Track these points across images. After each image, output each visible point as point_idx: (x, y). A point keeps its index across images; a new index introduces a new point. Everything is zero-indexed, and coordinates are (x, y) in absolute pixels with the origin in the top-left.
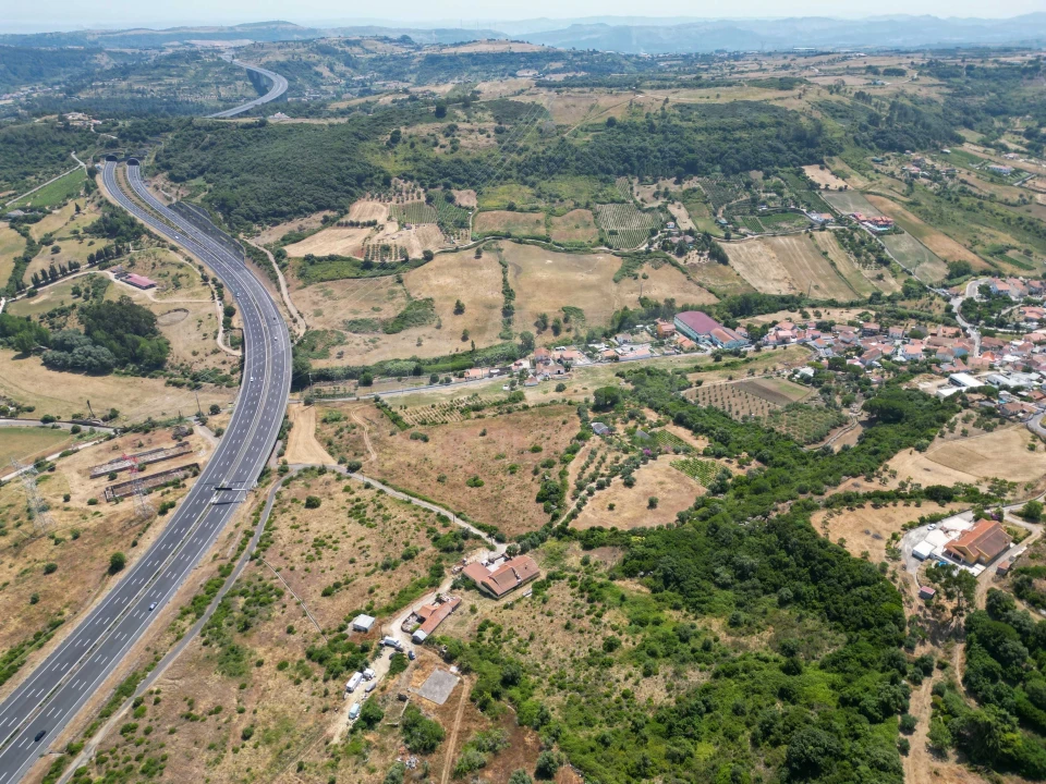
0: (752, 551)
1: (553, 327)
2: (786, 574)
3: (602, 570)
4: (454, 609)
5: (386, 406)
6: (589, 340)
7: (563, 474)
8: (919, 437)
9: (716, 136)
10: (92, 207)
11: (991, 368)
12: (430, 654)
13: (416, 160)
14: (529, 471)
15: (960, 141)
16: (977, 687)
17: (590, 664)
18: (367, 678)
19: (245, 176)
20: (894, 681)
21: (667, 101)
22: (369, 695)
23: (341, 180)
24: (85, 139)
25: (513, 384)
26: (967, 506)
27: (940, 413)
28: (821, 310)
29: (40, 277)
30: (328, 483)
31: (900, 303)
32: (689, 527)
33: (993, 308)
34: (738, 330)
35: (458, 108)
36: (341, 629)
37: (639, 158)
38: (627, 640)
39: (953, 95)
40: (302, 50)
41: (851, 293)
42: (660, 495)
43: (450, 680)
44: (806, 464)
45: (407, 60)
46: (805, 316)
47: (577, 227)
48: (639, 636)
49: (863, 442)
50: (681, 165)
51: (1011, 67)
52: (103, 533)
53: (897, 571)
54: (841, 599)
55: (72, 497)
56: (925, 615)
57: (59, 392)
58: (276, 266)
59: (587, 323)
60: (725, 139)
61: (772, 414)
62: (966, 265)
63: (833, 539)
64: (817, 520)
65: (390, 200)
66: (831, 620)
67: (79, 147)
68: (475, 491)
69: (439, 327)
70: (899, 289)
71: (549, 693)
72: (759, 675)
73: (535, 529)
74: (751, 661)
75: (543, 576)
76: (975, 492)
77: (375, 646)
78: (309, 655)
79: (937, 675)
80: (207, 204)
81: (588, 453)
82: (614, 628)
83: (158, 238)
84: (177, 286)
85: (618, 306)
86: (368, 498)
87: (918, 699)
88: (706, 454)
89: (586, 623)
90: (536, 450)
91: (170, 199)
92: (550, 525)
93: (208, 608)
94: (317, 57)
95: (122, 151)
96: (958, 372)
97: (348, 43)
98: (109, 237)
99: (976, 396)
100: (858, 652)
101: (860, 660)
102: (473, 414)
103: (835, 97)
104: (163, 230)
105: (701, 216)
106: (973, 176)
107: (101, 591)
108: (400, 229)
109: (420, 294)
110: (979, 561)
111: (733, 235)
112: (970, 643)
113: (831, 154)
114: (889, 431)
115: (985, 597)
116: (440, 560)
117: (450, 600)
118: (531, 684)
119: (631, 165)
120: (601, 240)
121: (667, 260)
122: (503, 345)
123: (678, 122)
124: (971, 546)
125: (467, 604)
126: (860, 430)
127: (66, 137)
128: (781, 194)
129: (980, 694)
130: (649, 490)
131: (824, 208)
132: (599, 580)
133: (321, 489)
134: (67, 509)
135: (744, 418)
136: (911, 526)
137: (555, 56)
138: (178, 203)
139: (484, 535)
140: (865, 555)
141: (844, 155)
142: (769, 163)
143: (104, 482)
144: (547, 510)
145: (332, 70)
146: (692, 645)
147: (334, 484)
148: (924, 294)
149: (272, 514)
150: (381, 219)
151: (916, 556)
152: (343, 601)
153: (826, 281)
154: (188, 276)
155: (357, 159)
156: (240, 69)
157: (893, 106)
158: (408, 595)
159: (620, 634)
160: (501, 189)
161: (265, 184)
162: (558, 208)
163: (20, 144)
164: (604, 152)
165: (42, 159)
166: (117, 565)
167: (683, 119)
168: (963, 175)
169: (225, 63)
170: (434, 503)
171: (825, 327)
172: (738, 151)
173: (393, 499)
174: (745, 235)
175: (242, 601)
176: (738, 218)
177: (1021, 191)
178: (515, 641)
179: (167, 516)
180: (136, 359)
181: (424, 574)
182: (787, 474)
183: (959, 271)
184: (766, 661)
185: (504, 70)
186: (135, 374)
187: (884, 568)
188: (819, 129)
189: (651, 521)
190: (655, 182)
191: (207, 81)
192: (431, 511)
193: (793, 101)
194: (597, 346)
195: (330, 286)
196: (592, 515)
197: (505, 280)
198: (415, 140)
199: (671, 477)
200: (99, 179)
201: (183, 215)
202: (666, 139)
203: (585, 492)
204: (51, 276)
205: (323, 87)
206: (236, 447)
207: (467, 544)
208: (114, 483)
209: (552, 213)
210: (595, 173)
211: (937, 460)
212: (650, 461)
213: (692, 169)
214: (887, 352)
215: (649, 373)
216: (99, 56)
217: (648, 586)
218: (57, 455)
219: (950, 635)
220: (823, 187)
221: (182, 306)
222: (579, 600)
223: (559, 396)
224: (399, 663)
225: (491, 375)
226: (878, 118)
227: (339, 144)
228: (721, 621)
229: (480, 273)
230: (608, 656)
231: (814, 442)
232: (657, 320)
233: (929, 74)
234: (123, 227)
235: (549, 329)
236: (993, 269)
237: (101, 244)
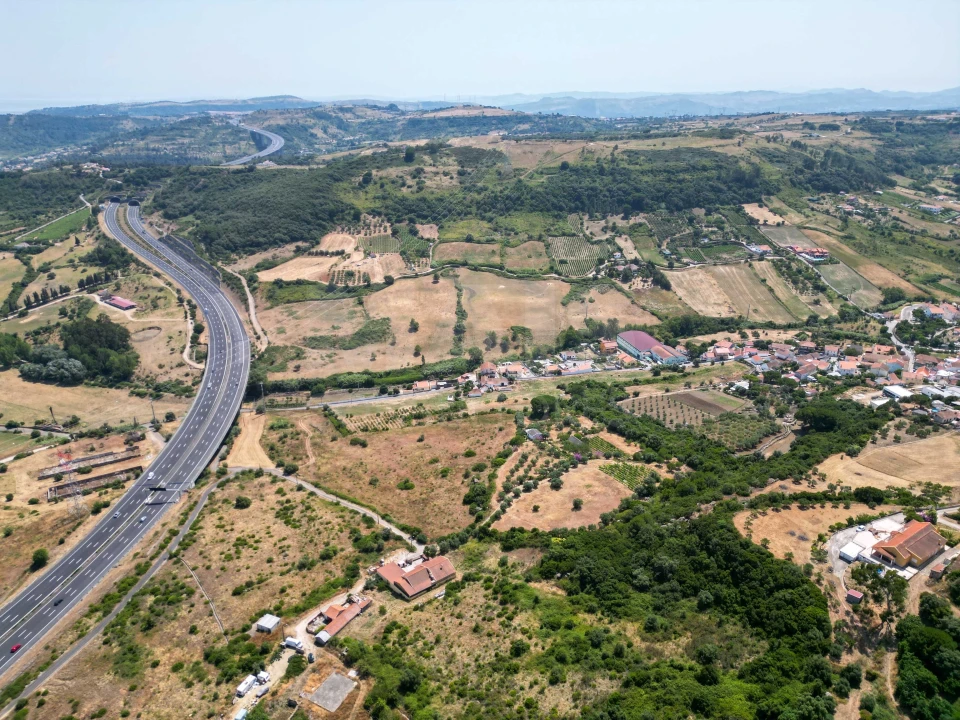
0: (672, 552)
1: (501, 345)
2: (706, 576)
3: (519, 572)
4: (363, 610)
5: (333, 414)
6: (536, 356)
7: (492, 477)
8: (851, 443)
9: (661, 177)
10: (91, 240)
11: (926, 382)
12: (331, 657)
13: (384, 198)
14: (460, 475)
15: (893, 184)
16: (911, 702)
17: (495, 670)
18: (261, 682)
19: (229, 213)
20: (817, 692)
21: (616, 148)
22: (259, 700)
23: (316, 215)
24: (93, 184)
25: (458, 395)
26: (898, 508)
27: (873, 420)
28: (760, 332)
29: (32, 299)
30: (262, 485)
31: (836, 326)
32: (611, 529)
33: (927, 329)
34: (678, 348)
35: (425, 154)
36: (244, 630)
37: (589, 196)
38: (536, 645)
39: (884, 146)
40: (302, 115)
41: (789, 316)
42: (586, 498)
43: (346, 684)
44: (736, 469)
45: (391, 123)
46: (744, 336)
47: (530, 257)
48: (549, 641)
49: (795, 449)
50: (628, 203)
51: (938, 123)
52: (35, 530)
53: (823, 574)
54: (763, 603)
55: (15, 497)
56: (852, 621)
57: (28, 401)
58: (247, 290)
59: (534, 342)
60: (669, 180)
61: (706, 422)
62: (900, 291)
63: (756, 540)
64: (739, 520)
65: (359, 233)
66: (753, 626)
67: (88, 190)
68: (404, 494)
69: (393, 344)
70: (835, 313)
71: (448, 701)
72: (671, 684)
73: (457, 530)
74: (665, 669)
75: (459, 577)
76: (908, 495)
77: (276, 647)
78: (207, 656)
79: (867, 688)
80: (193, 237)
81: (520, 457)
82: (524, 632)
83: (144, 265)
84: (155, 307)
85: (564, 326)
86: (298, 500)
87: (844, 714)
88: (636, 458)
89: (495, 626)
90: (469, 454)
91: (161, 233)
92: (472, 526)
93: (117, 606)
94: (313, 121)
95: (125, 194)
96: (892, 385)
97: (342, 109)
98: (101, 265)
99: (908, 406)
100: (779, 660)
101: (781, 668)
102: (414, 422)
103: (772, 146)
104: (151, 260)
105: (647, 248)
106: (905, 214)
107: (19, 587)
108: (365, 258)
109: (377, 314)
110: (910, 564)
111: (676, 264)
112: (901, 652)
113: (769, 193)
114: (822, 439)
115: (918, 602)
116: (357, 560)
117: (360, 601)
118: (430, 691)
119: (582, 203)
120: (552, 268)
121: (613, 286)
122: (452, 360)
123: (627, 166)
124: (901, 546)
125: (377, 605)
126: (793, 438)
127: (78, 182)
128: (722, 229)
129: (915, 710)
130: (576, 493)
131: (763, 241)
132: (515, 582)
133: (254, 491)
134: (6, 508)
135: (678, 426)
136: (839, 527)
137: (523, 119)
138: (167, 236)
139: (406, 536)
140: (789, 556)
141: (782, 194)
142: (710, 201)
143: (50, 483)
144: (472, 513)
145: (325, 132)
146: (604, 650)
147: (268, 486)
148: (860, 317)
149: (201, 514)
150: (349, 249)
151: (843, 558)
152: (252, 601)
153: (764, 305)
154: (165, 298)
155: (331, 197)
156: (245, 131)
157: (827, 154)
158: (319, 595)
159: (530, 638)
160: (461, 223)
161: (245, 219)
162: (513, 241)
163: (36, 188)
164: (557, 192)
165: (54, 200)
166: (39, 562)
167: (630, 162)
168: (895, 213)
169: (232, 127)
170: (362, 505)
171: (762, 346)
172: (681, 190)
173: (323, 501)
174: (687, 264)
175: (151, 599)
176: (681, 250)
177: (951, 227)
178: (420, 644)
179: (100, 515)
180: (106, 372)
181: (339, 574)
182: (716, 477)
183: (893, 297)
184: (681, 668)
185: (477, 131)
186: (103, 385)
187: (808, 569)
188: (757, 171)
189: (574, 523)
190: (604, 217)
191: (214, 141)
192: (357, 513)
193: (732, 147)
194: (542, 362)
195: (295, 307)
196: (516, 516)
197: (459, 303)
198: (384, 181)
199: (599, 480)
200: (101, 217)
201: (171, 247)
202: (614, 180)
203: (511, 494)
204: (43, 299)
205: (316, 146)
206: (181, 451)
207: (386, 545)
208: (59, 484)
209: (507, 244)
210: (548, 210)
211: (869, 465)
212: (580, 466)
213: (638, 206)
214: (823, 368)
215: (589, 386)
216: (125, 122)
217: (564, 588)
218: (12, 458)
219: (880, 643)
220: (761, 222)
221: (156, 324)
222: (491, 603)
223: (499, 406)
224: (296, 667)
225: (438, 387)
226: (814, 162)
227: (315, 184)
228: (637, 625)
229: (436, 296)
230: (515, 661)
231: (746, 450)
232: (601, 339)
233: (861, 129)
234: (114, 257)
235: (498, 347)
236: (926, 296)
237: (92, 271)
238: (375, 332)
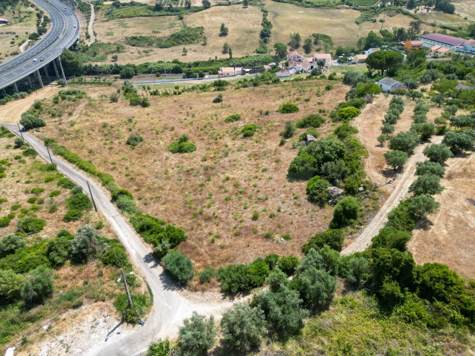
1: (304, 47)
6: (339, 54)
14: (276, 133)
58: (93, 10)
69: (204, 45)
84: (20, 21)
102: (213, 89)
109: (193, 25)
120: (343, 1)
121: (400, 11)
122: (258, 56)
154: (30, 16)
195: (127, 21)
197: (264, 19)
221: (13, 30)
225: (243, 73)
229: (245, 15)
235: (301, 48)
238: (189, 36)
